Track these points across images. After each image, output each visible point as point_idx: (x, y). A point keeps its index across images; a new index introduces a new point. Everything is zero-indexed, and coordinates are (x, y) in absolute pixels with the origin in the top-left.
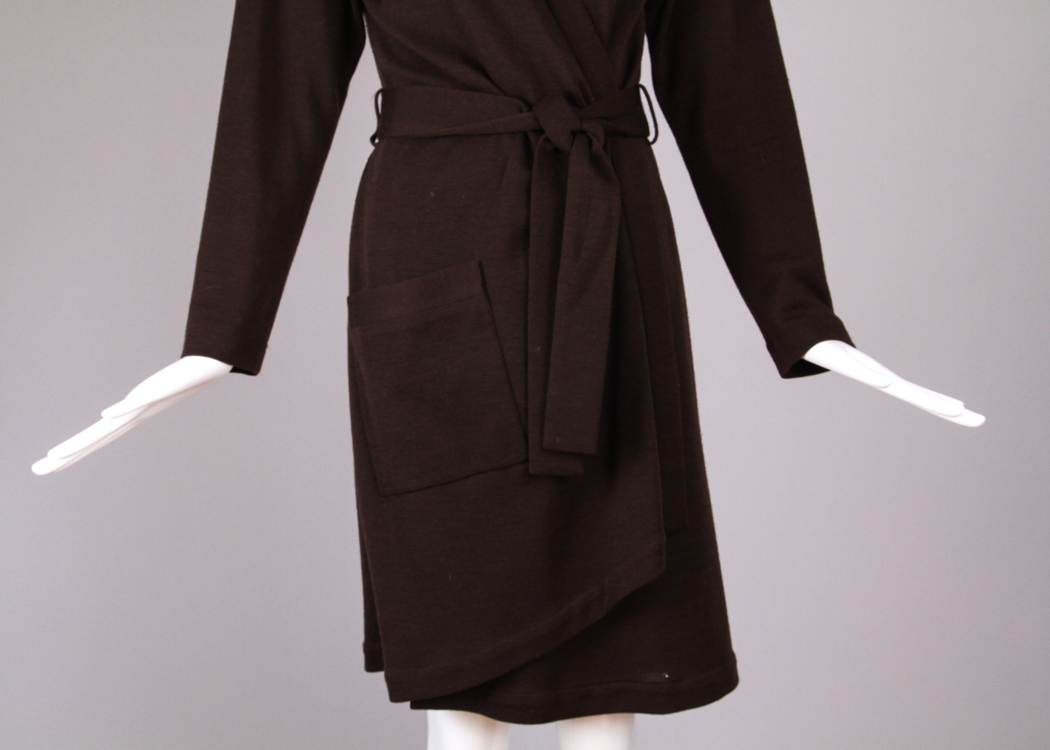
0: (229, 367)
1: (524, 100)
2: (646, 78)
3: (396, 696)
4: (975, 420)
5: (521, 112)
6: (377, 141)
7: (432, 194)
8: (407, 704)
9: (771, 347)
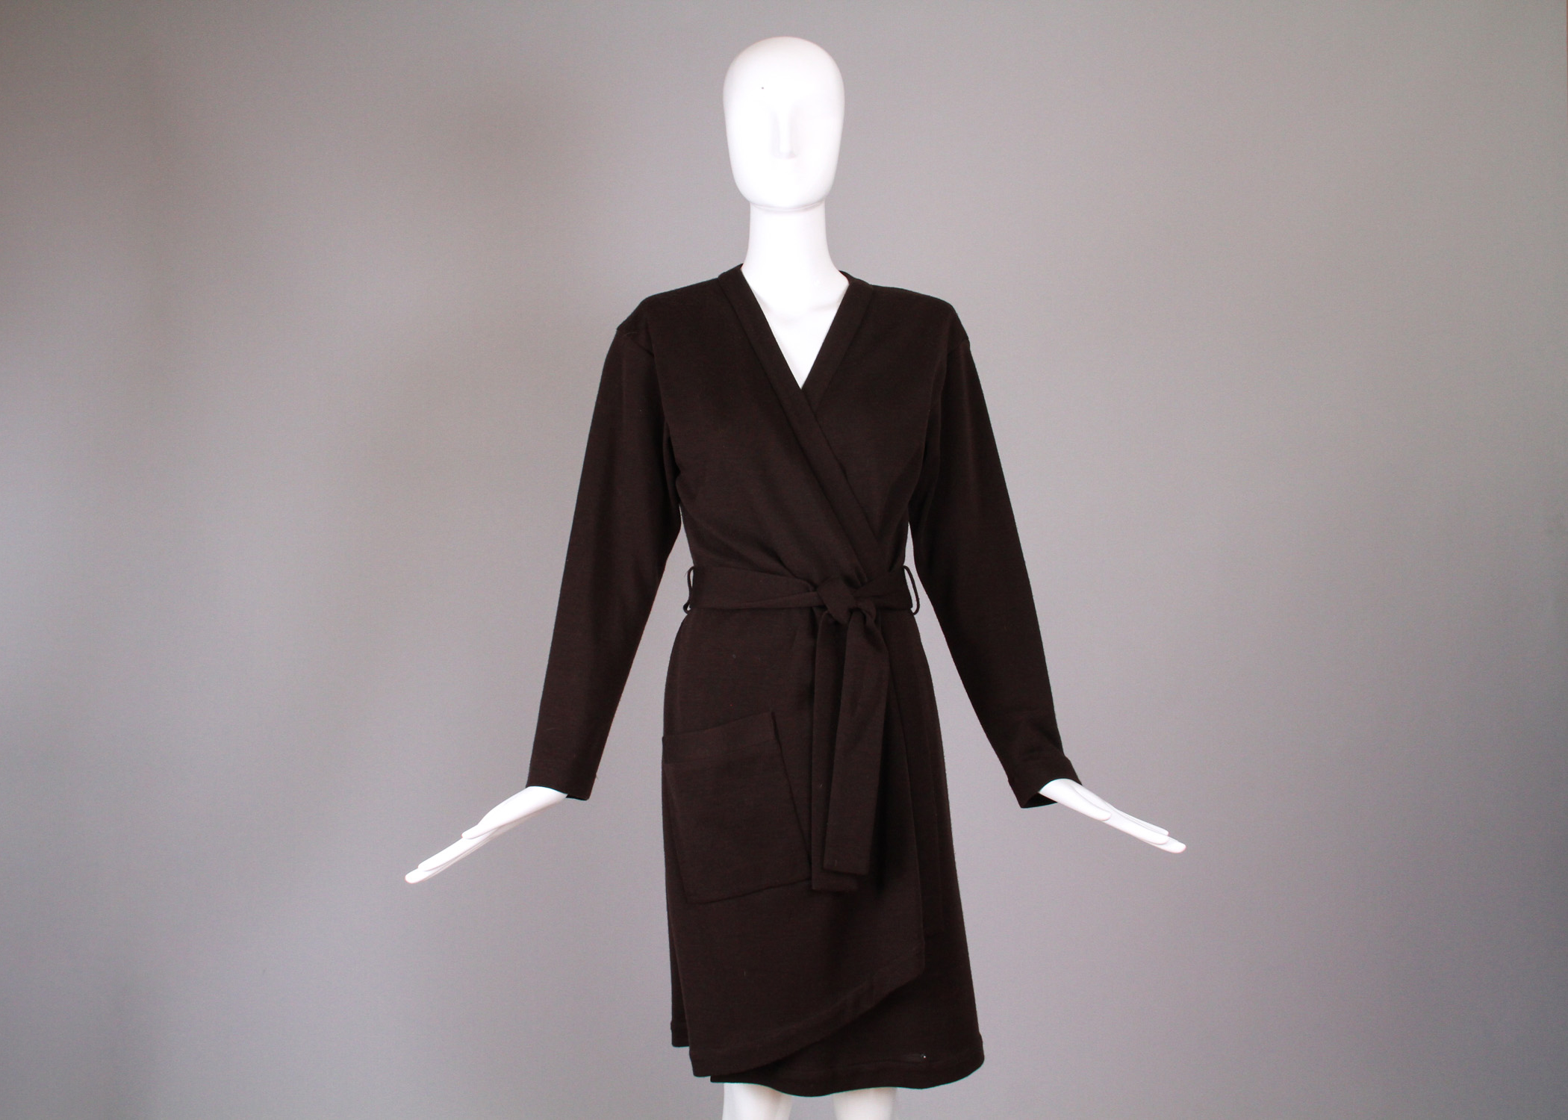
0: (566, 795)
1: (811, 583)
2: (910, 561)
3: (698, 1072)
4: (1177, 847)
5: (809, 591)
6: (689, 609)
7: (734, 656)
8: (709, 1078)
9: (1012, 782)
